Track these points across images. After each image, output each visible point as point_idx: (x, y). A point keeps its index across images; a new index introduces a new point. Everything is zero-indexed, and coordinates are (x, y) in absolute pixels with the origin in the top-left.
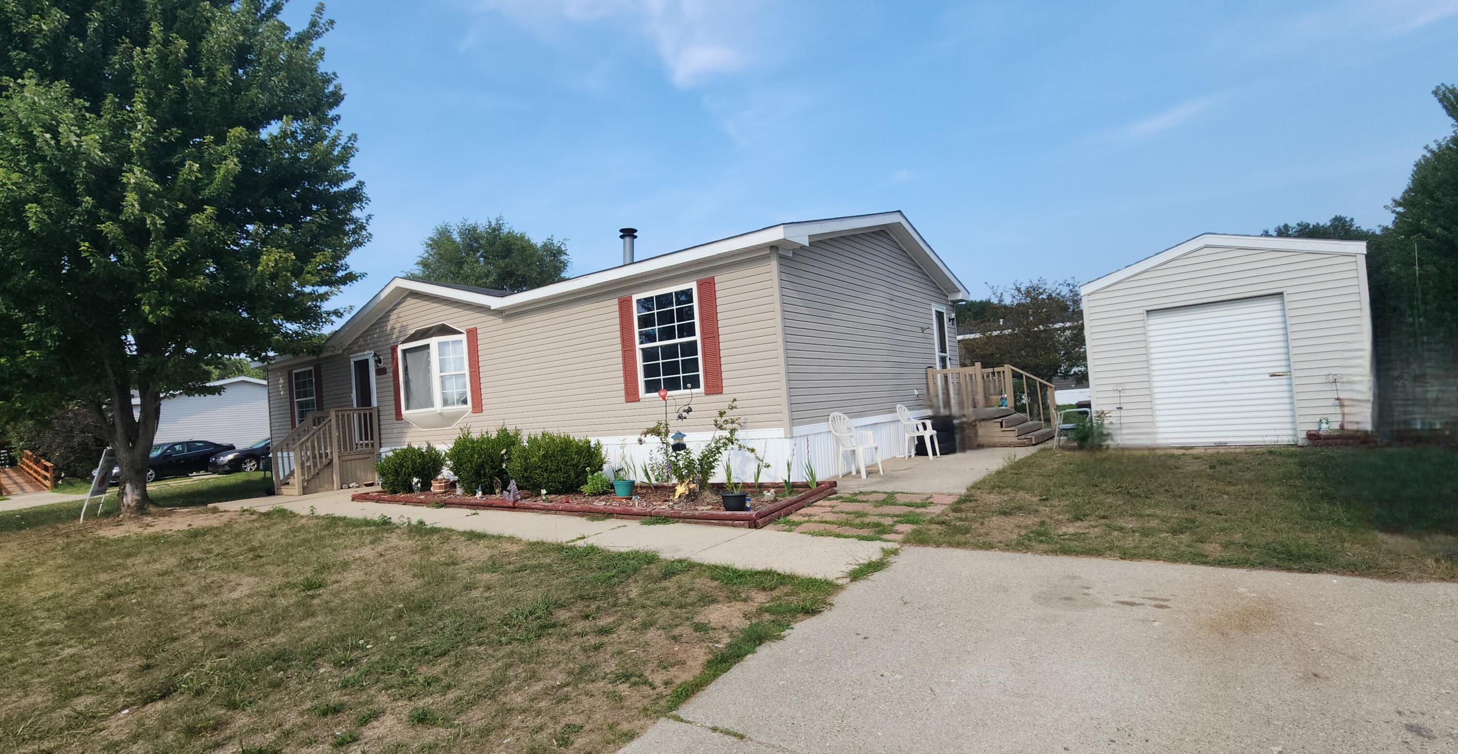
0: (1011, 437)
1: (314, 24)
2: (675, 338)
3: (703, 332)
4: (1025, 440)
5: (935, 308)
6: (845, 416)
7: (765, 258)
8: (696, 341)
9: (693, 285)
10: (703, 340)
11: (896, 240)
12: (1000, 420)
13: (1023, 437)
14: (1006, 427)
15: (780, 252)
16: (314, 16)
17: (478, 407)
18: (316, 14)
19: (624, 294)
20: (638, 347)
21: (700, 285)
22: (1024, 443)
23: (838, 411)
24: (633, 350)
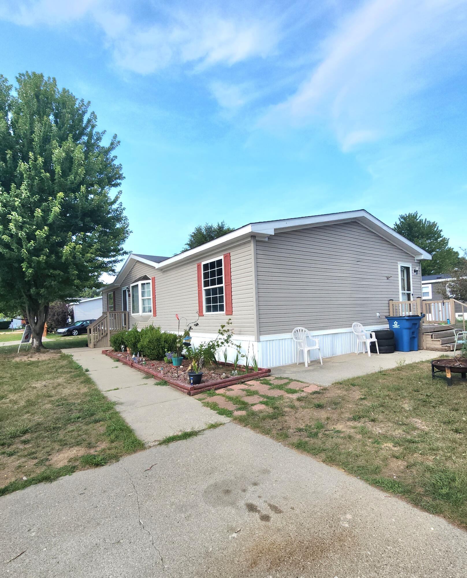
0: (438, 344)
1: (112, 144)
2: (216, 285)
3: (225, 283)
4: (447, 347)
5: (400, 264)
6: (306, 330)
7: (249, 242)
8: (223, 287)
9: (222, 257)
10: (226, 286)
11: (366, 227)
12: (431, 334)
13: (445, 345)
14: (434, 338)
15: (257, 239)
16: (112, 140)
17: (155, 314)
18: (113, 139)
19: (198, 262)
20: (203, 288)
21: (225, 257)
22: (445, 349)
23: (300, 326)
24: (201, 290)
